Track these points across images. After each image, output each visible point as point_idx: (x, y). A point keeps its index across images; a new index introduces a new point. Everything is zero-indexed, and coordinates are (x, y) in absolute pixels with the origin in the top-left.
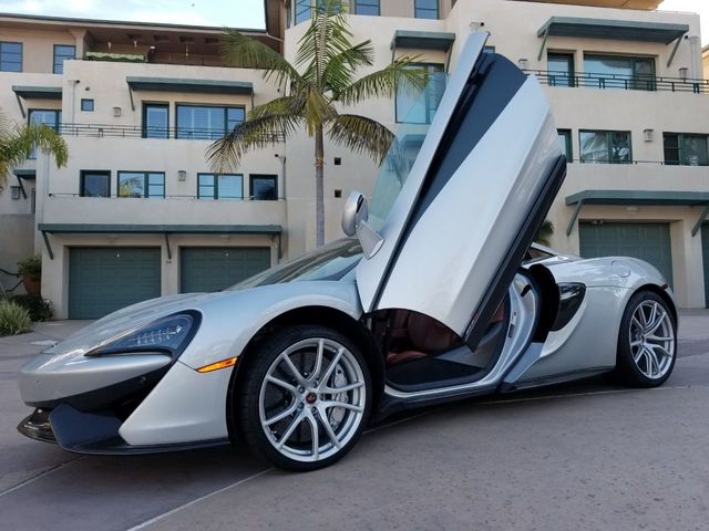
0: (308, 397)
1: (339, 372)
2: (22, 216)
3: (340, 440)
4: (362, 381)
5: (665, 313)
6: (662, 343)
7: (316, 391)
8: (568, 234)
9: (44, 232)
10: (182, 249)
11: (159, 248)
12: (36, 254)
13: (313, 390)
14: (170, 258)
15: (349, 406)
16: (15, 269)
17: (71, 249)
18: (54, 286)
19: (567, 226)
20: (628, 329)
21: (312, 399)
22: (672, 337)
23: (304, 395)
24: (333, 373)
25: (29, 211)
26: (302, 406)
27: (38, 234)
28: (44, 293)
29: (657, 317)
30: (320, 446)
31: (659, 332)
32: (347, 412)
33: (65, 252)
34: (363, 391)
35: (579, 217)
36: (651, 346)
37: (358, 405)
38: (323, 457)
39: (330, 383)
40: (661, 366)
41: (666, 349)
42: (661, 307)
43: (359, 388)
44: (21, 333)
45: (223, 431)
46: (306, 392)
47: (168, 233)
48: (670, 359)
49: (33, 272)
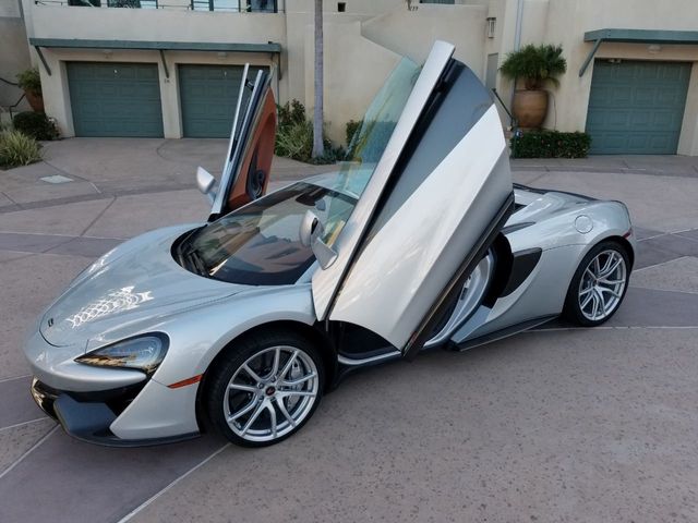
0: (267, 390)
1: (296, 365)
2: (11, 19)
3: (295, 419)
4: (315, 373)
5: (621, 260)
6: (612, 287)
7: (275, 384)
8: (581, 75)
9: (37, 47)
10: (179, 66)
11: (156, 64)
12: (33, 65)
13: (272, 384)
14: (168, 76)
15: (302, 393)
16: (16, 80)
17: (68, 64)
18: (56, 103)
19: (580, 66)
20: (581, 277)
21: (271, 391)
22: (624, 280)
23: (264, 390)
24: (291, 369)
25: (19, 15)
26: (263, 398)
27: (32, 48)
28: (48, 111)
29: (613, 262)
30: (278, 424)
31: (612, 277)
32: (302, 398)
33: (61, 67)
34: (316, 380)
35: (596, 56)
36: (600, 290)
37: (311, 391)
38: (280, 434)
39: (287, 377)
40: (606, 307)
41: (614, 293)
42: (618, 254)
43: (313, 378)
44: (31, 163)
45: (194, 427)
46: (266, 387)
47: (164, 50)
48: (617, 300)
49: (33, 87)
